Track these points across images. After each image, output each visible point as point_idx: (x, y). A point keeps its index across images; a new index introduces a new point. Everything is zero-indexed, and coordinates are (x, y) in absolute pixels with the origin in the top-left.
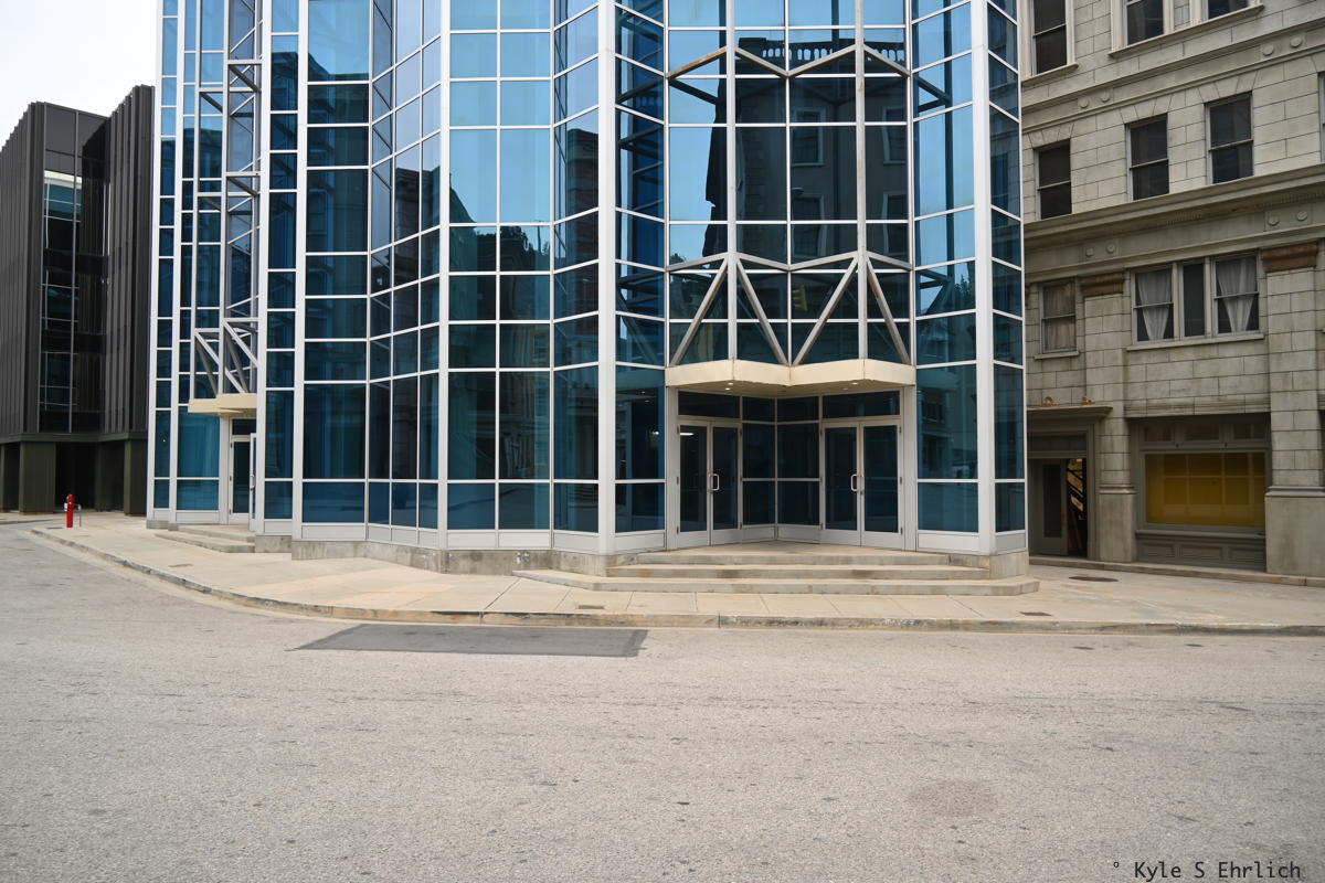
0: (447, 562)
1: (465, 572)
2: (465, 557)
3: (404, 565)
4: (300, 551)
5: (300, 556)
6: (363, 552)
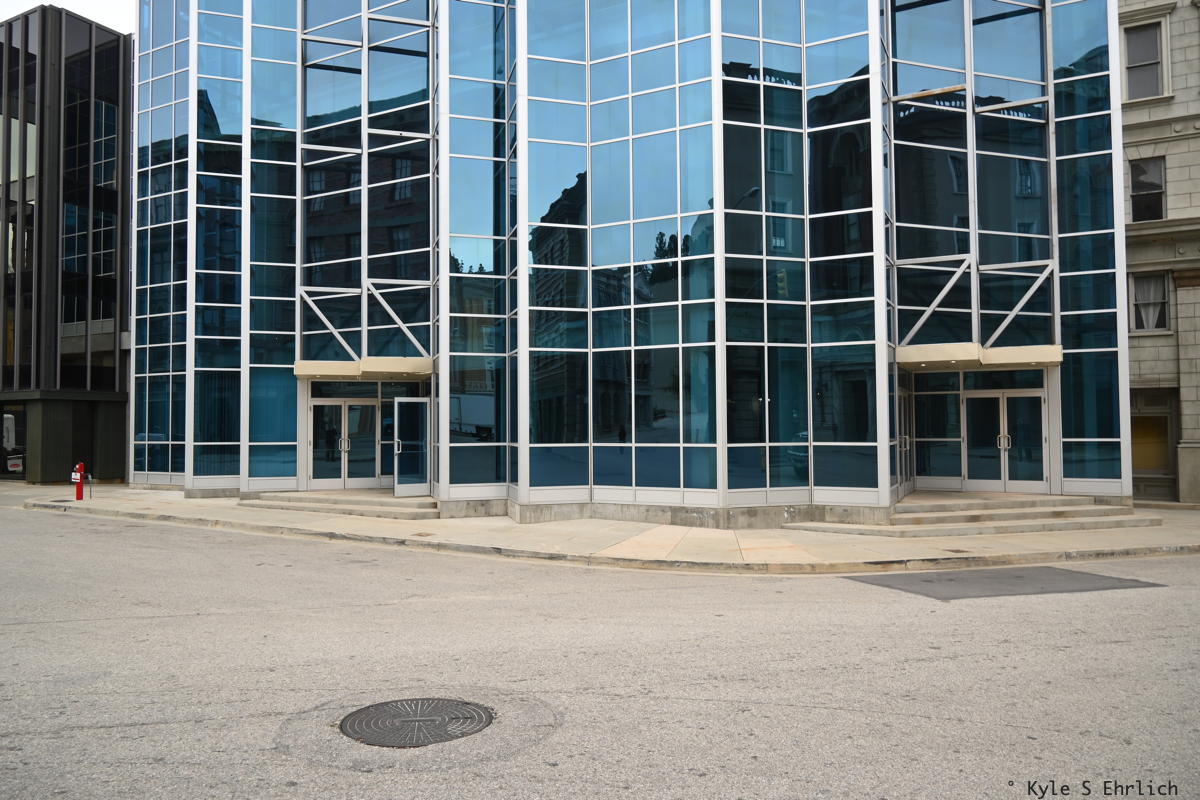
0: (729, 519)
1: (743, 528)
2: (743, 513)
3: (663, 524)
4: (528, 515)
5: (528, 520)
6: (589, 513)
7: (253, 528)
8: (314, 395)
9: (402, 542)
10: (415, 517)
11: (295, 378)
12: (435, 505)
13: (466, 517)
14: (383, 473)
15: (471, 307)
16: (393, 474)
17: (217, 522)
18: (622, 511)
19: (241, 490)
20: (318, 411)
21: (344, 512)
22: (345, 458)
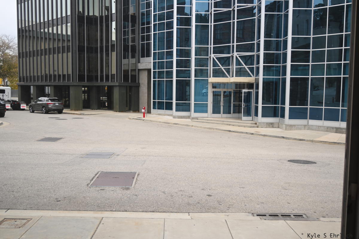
3: (332, 132)
5: (288, 129)
6: (307, 128)
7: (204, 128)
8: (213, 88)
9: (253, 134)
10: (251, 127)
11: (208, 82)
12: (256, 124)
13: (266, 127)
14: (233, 113)
16: (241, 113)
17: (192, 126)
18: (319, 128)
19: (192, 116)
20: (214, 92)
21: (227, 125)
22: (222, 108)
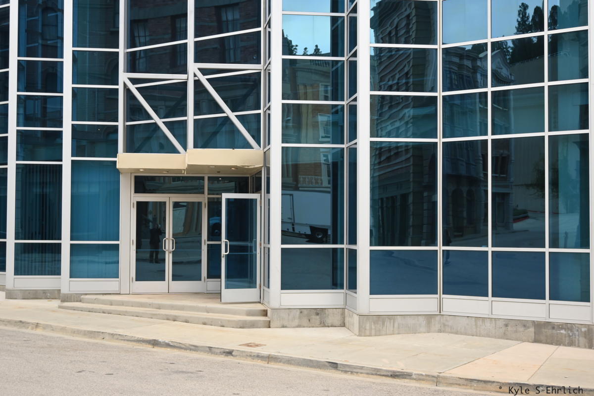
3: (523, 341)
4: (368, 327)
5: (368, 333)
6: (437, 327)
7: (75, 332)
8: (137, 191)
9: (230, 353)
10: (243, 325)
11: (118, 172)
12: (265, 313)
13: (299, 326)
14: (208, 277)
15: (306, 93)
16: (219, 277)
17: (37, 325)
18: (476, 325)
19: (62, 292)
20: (141, 207)
21: (168, 318)
22: (169, 259)
